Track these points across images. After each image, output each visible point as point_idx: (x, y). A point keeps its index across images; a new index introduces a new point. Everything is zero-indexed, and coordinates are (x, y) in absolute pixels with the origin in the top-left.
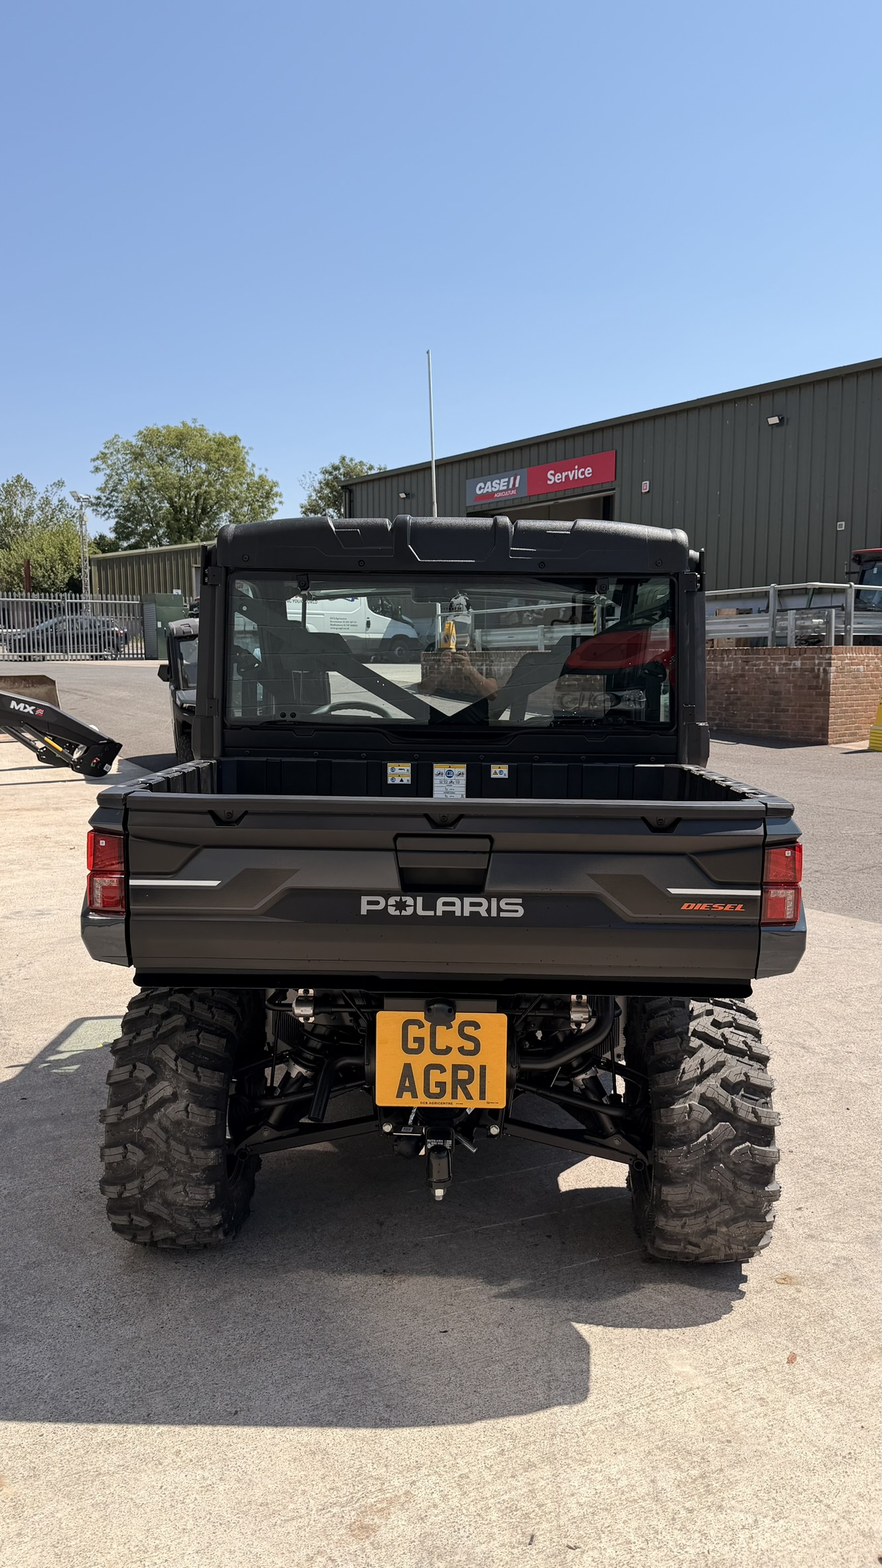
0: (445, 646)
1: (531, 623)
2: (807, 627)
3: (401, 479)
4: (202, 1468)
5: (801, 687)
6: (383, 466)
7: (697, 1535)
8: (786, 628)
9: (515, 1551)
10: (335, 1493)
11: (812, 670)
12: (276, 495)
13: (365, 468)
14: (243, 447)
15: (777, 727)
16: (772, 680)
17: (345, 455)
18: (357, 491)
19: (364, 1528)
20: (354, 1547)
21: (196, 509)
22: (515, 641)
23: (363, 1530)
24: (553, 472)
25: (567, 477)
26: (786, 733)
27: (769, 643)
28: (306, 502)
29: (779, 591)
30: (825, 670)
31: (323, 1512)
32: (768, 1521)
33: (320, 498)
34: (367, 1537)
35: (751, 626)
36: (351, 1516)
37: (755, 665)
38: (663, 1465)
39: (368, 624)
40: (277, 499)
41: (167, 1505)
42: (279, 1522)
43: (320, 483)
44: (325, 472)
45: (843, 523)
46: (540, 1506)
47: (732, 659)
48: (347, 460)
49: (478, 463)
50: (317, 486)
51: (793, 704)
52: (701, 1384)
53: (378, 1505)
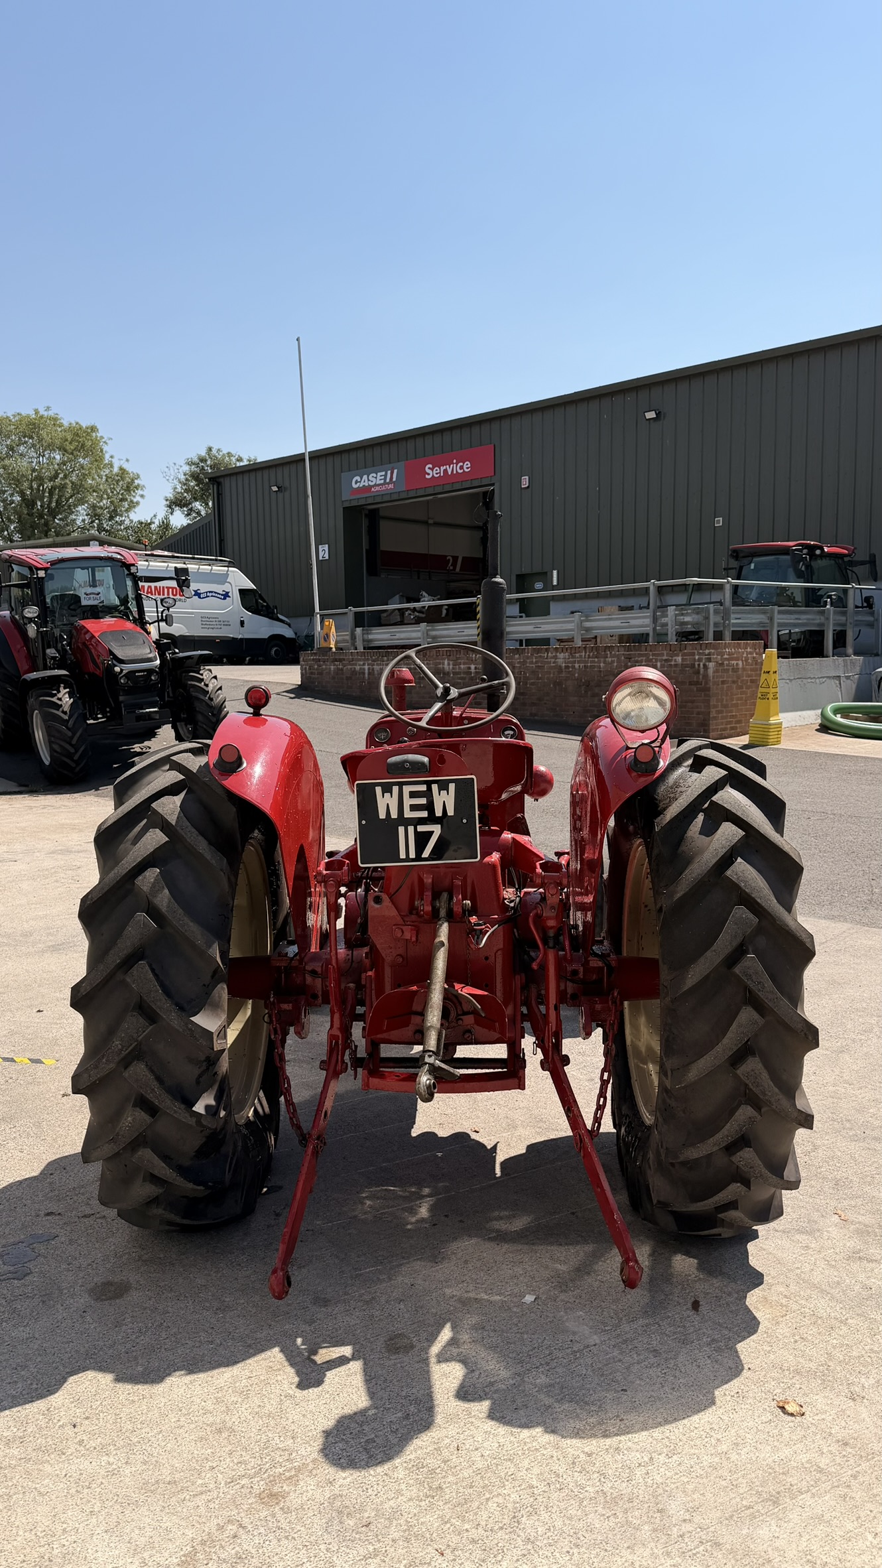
0: (324, 644)
1: (413, 622)
2: (687, 623)
3: (273, 471)
4: (107, 1454)
5: (683, 683)
6: (253, 458)
7: (596, 1475)
8: (667, 625)
9: (423, 1503)
10: (243, 1466)
11: (693, 666)
12: (137, 487)
13: (234, 459)
14: (102, 437)
17: (211, 445)
18: (226, 483)
19: (272, 1495)
20: (263, 1514)
21: (50, 502)
22: (398, 639)
23: (272, 1497)
24: (431, 466)
25: (446, 471)
27: (651, 640)
28: (171, 496)
29: (659, 587)
31: (232, 1484)
32: (662, 1458)
33: (187, 491)
34: (277, 1503)
35: (633, 622)
36: (259, 1486)
38: (563, 1416)
39: (242, 623)
40: (139, 492)
41: (73, 1491)
42: (188, 1497)
43: (185, 475)
44: (190, 463)
45: (721, 519)
46: (445, 1462)
47: (614, 656)
48: (214, 451)
49: (353, 456)
50: (183, 478)
52: (598, 1341)
53: (287, 1474)
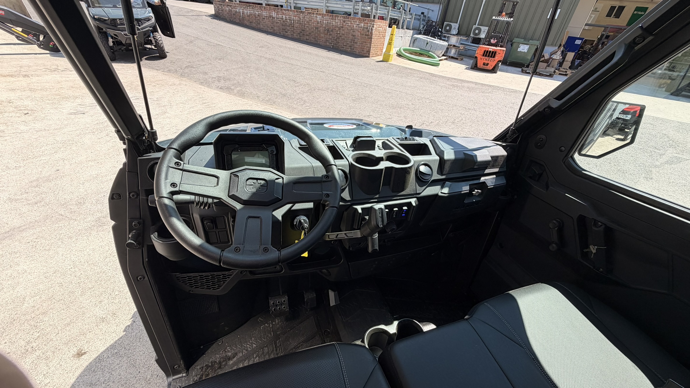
2: (365, 10)
5: (363, 34)
8: (358, 9)
11: (367, 28)
15: (353, 49)
16: (353, 30)
26: (356, 52)
27: (352, 15)
30: (371, 28)
37: (347, 23)
51: (359, 41)
